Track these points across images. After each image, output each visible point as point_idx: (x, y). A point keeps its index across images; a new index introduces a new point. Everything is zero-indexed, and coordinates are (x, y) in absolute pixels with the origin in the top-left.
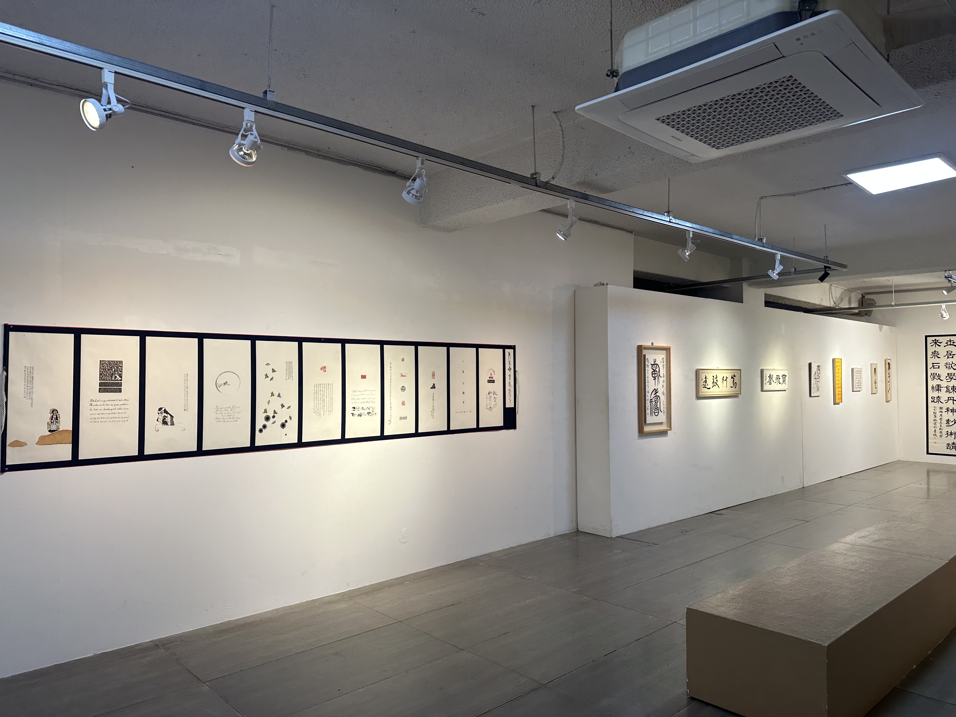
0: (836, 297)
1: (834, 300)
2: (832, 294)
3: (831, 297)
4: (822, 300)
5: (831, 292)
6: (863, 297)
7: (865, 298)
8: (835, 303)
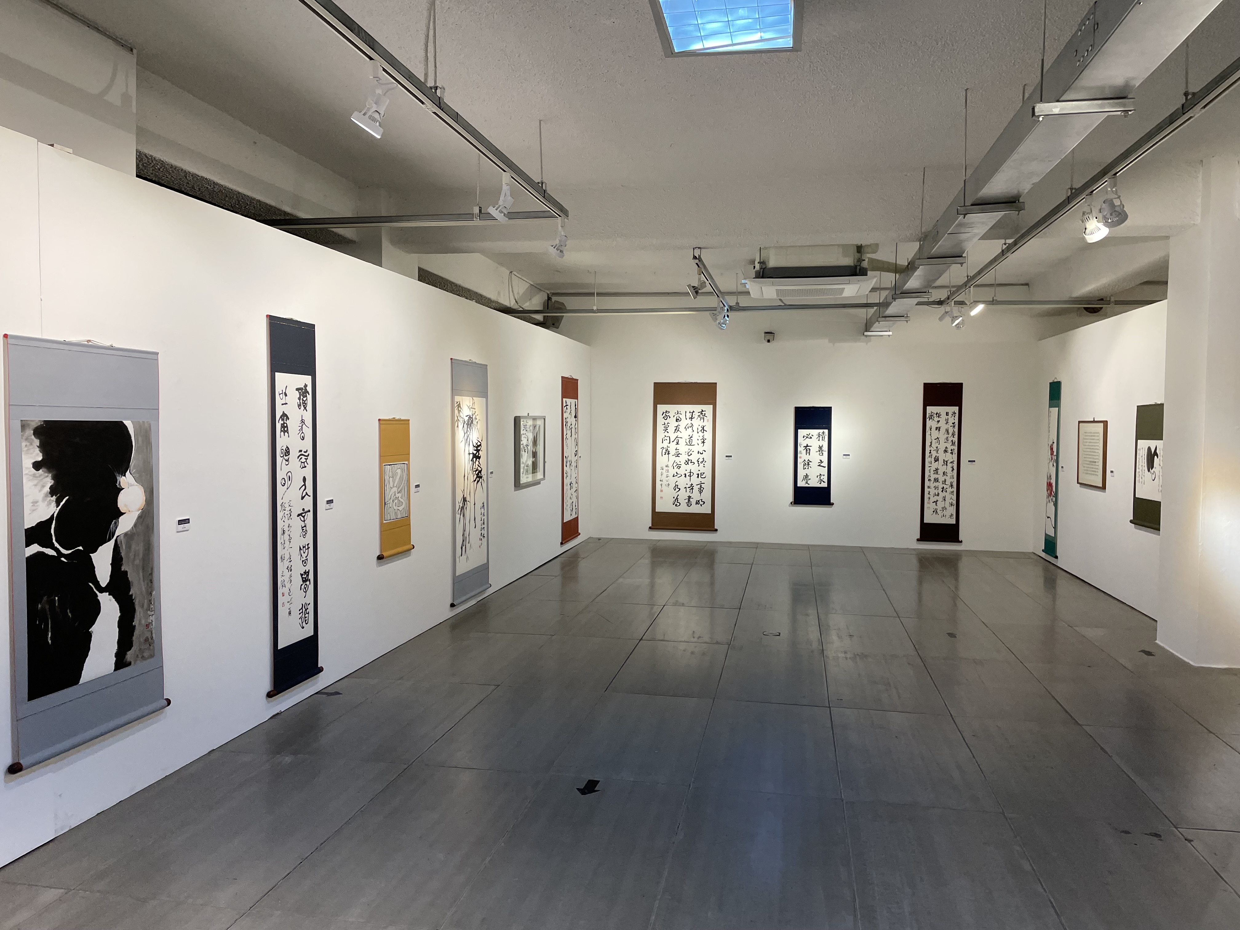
0: (518, 293)
1: (516, 298)
2: (512, 287)
3: (511, 293)
4: (499, 293)
5: (511, 285)
6: (549, 299)
7: (551, 301)
8: (516, 302)
